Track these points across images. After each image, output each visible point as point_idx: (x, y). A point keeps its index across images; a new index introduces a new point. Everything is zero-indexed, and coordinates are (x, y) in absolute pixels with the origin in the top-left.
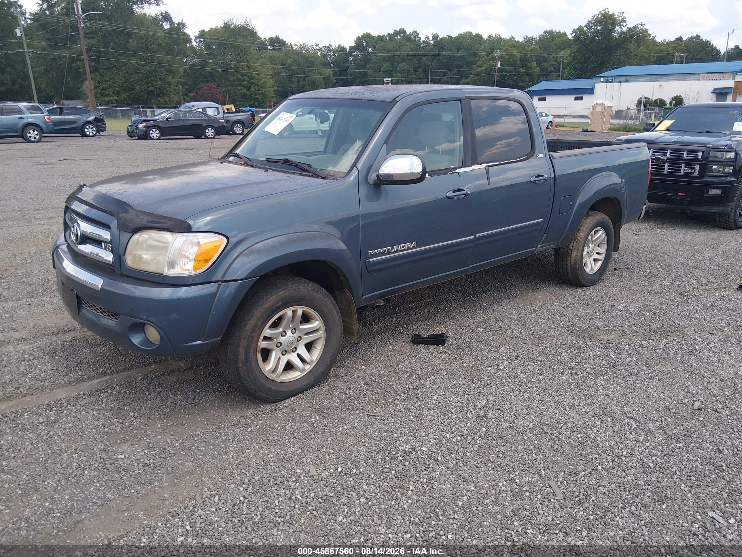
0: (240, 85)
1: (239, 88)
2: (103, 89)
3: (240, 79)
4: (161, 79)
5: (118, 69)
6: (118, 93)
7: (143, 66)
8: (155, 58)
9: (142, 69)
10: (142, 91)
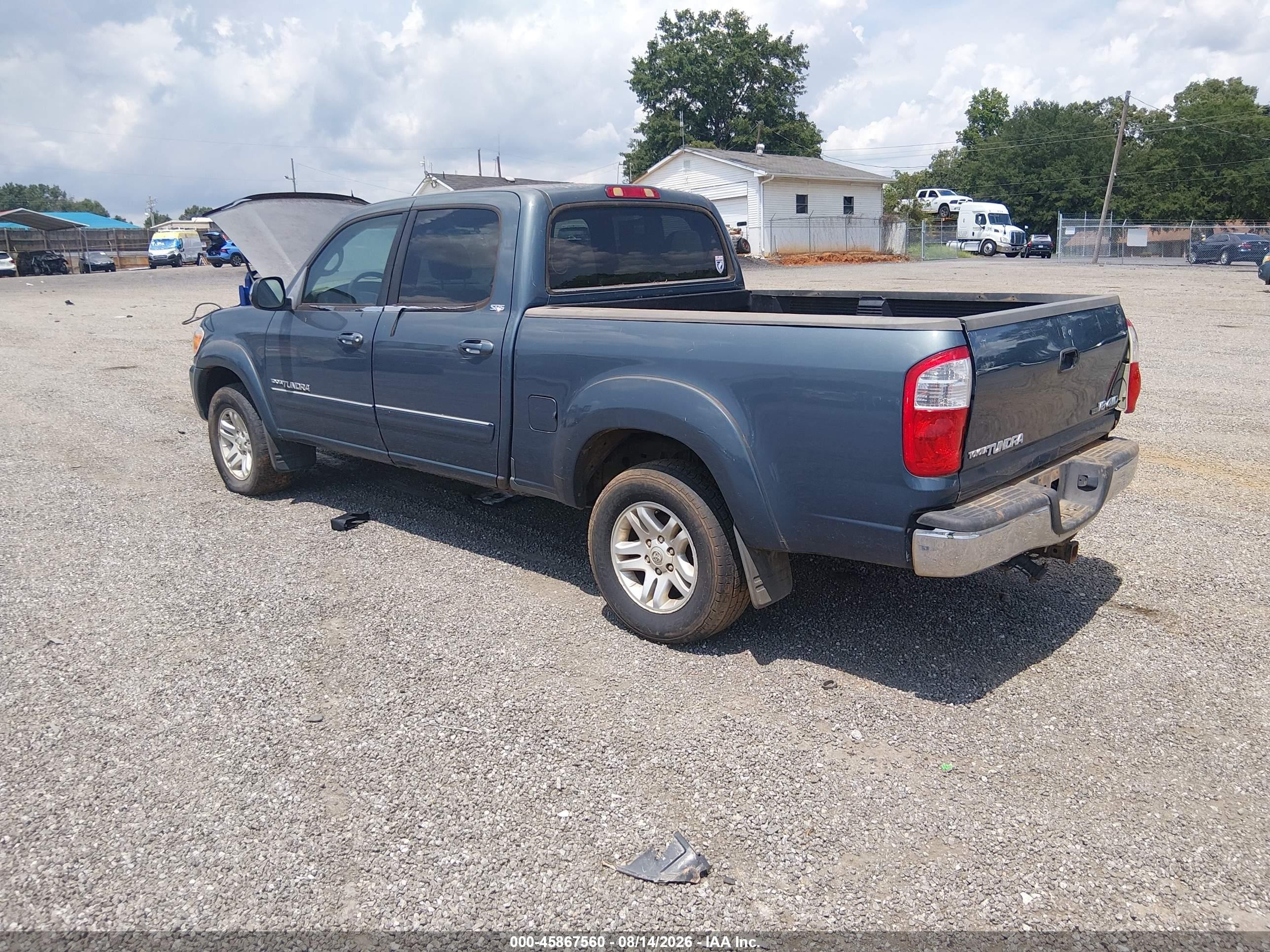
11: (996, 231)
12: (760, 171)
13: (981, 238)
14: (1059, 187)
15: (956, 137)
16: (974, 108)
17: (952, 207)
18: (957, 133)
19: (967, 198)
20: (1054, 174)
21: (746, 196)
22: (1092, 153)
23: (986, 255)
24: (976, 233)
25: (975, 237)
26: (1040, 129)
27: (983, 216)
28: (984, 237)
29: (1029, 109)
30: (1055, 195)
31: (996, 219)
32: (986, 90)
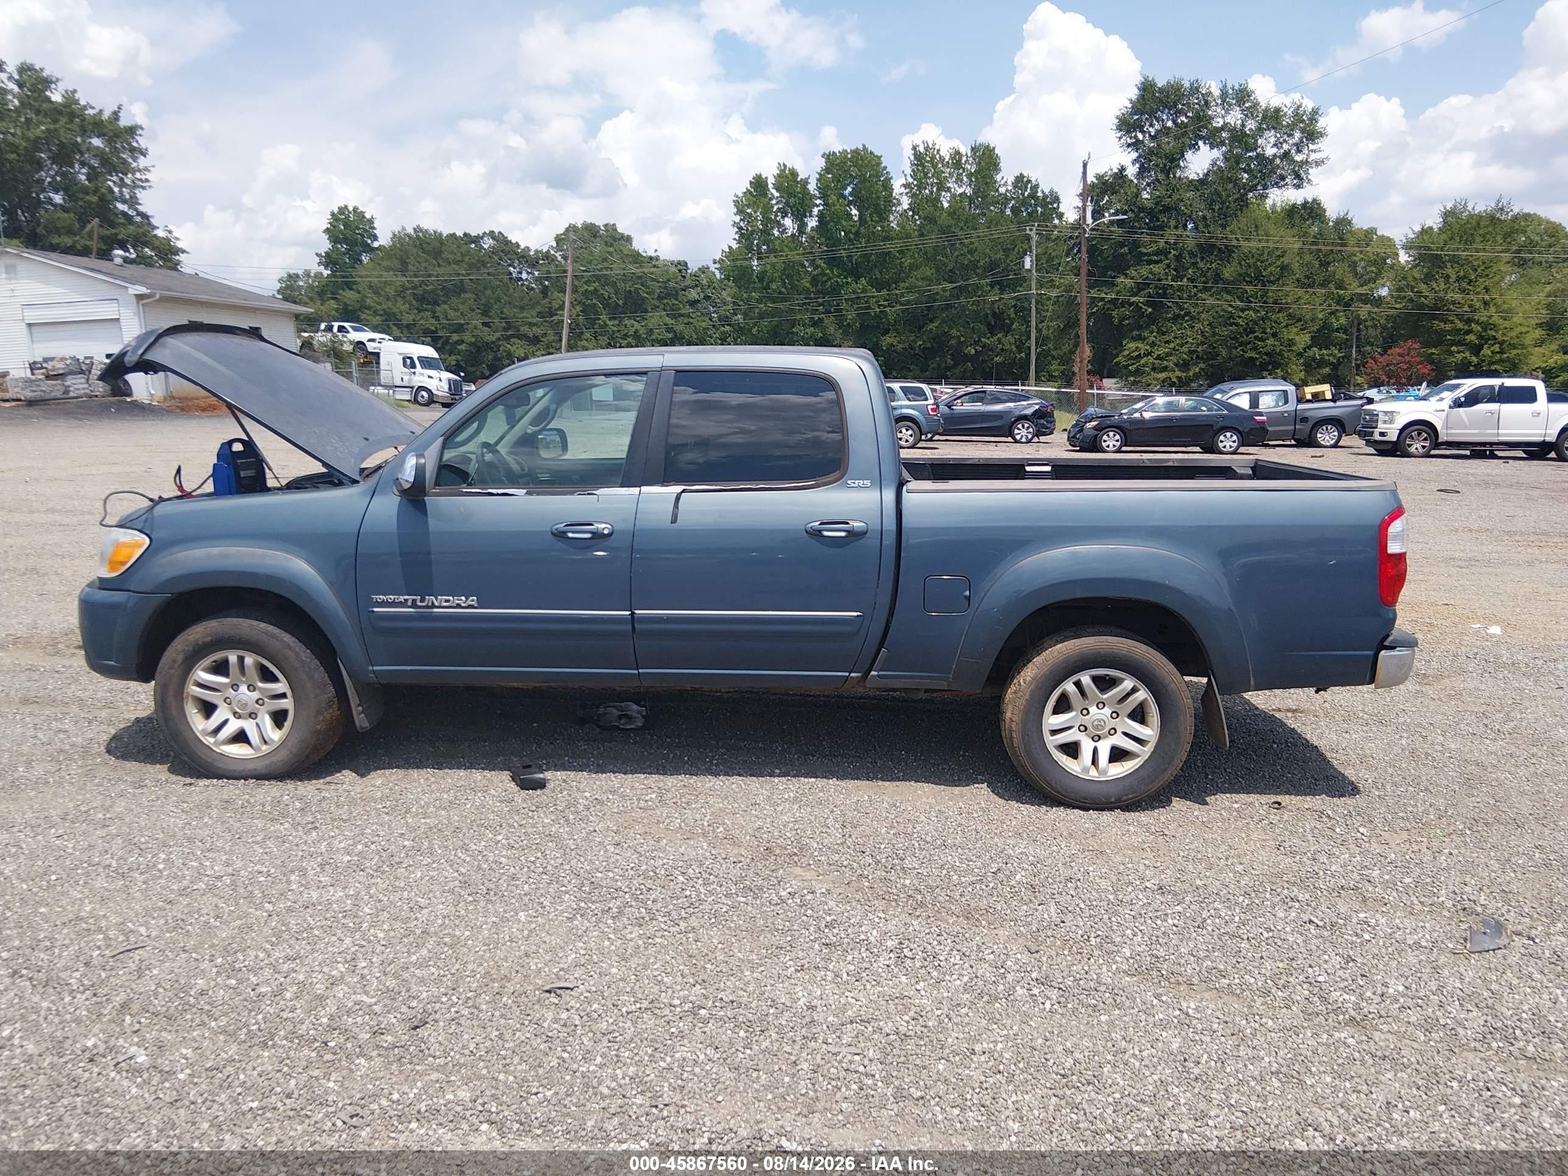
0: (1459, 343)
1: (1454, 348)
2: (1159, 358)
3: (1461, 330)
4: (1274, 335)
5: (1193, 318)
6: (1184, 366)
7: (1243, 310)
8: (1270, 294)
9: (1240, 317)
10: (1231, 359)
11: (430, 377)
12: (137, 287)
13: (412, 384)
14: (459, 329)
15: (317, 260)
16: (334, 227)
17: (371, 347)
18: (317, 254)
19: (387, 337)
20: (451, 313)
21: (118, 319)
22: (489, 292)
23: (420, 404)
24: (406, 378)
25: (405, 384)
26: (427, 260)
27: (410, 358)
28: (417, 384)
29: (409, 236)
30: (455, 337)
31: (426, 363)
32: (346, 207)
